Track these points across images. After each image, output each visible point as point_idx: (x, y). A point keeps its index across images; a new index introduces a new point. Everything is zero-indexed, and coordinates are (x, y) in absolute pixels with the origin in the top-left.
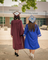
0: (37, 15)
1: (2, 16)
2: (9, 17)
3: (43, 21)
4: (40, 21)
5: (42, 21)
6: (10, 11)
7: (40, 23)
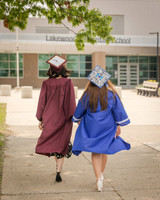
0: (128, 45)
1: (14, 52)
2: (36, 54)
3: (147, 64)
4: (138, 65)
5: (145, 64)
6: (38, 34)
7: (138, 72)
